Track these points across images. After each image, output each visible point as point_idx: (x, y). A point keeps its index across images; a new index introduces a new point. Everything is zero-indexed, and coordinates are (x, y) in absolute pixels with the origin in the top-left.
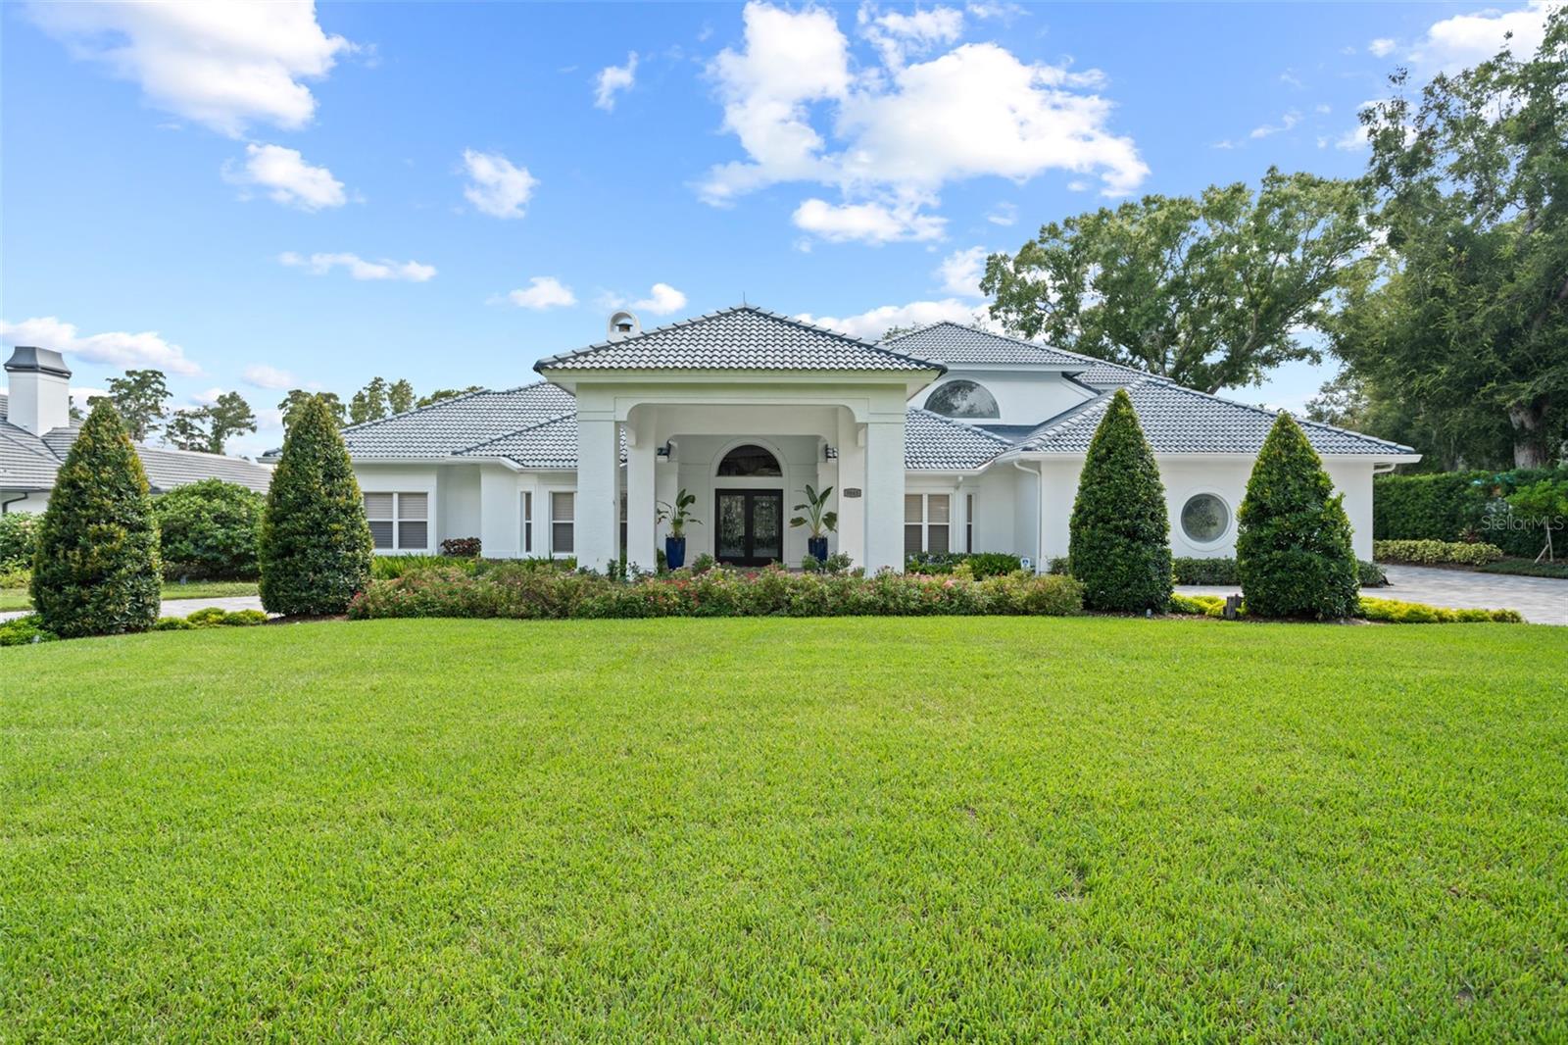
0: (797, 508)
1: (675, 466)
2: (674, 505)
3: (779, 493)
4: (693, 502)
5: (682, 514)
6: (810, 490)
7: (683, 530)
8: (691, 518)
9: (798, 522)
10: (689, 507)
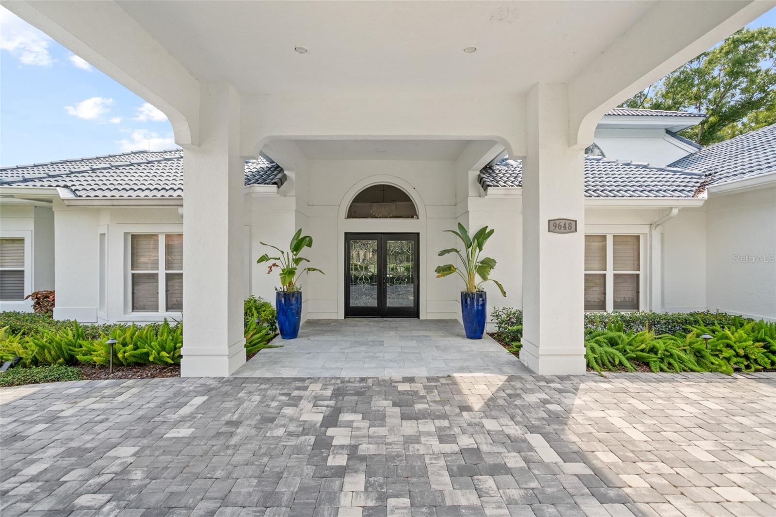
0: (442, 253)
1: (291, 202)
2: (287, 249)
3: (415, 237)
4: (309, 245)
5: (297, 261)
6: (462, 229)
7: (297, 281)
8: (309, 265)
9: (445, 270)
10: (304, 251)
